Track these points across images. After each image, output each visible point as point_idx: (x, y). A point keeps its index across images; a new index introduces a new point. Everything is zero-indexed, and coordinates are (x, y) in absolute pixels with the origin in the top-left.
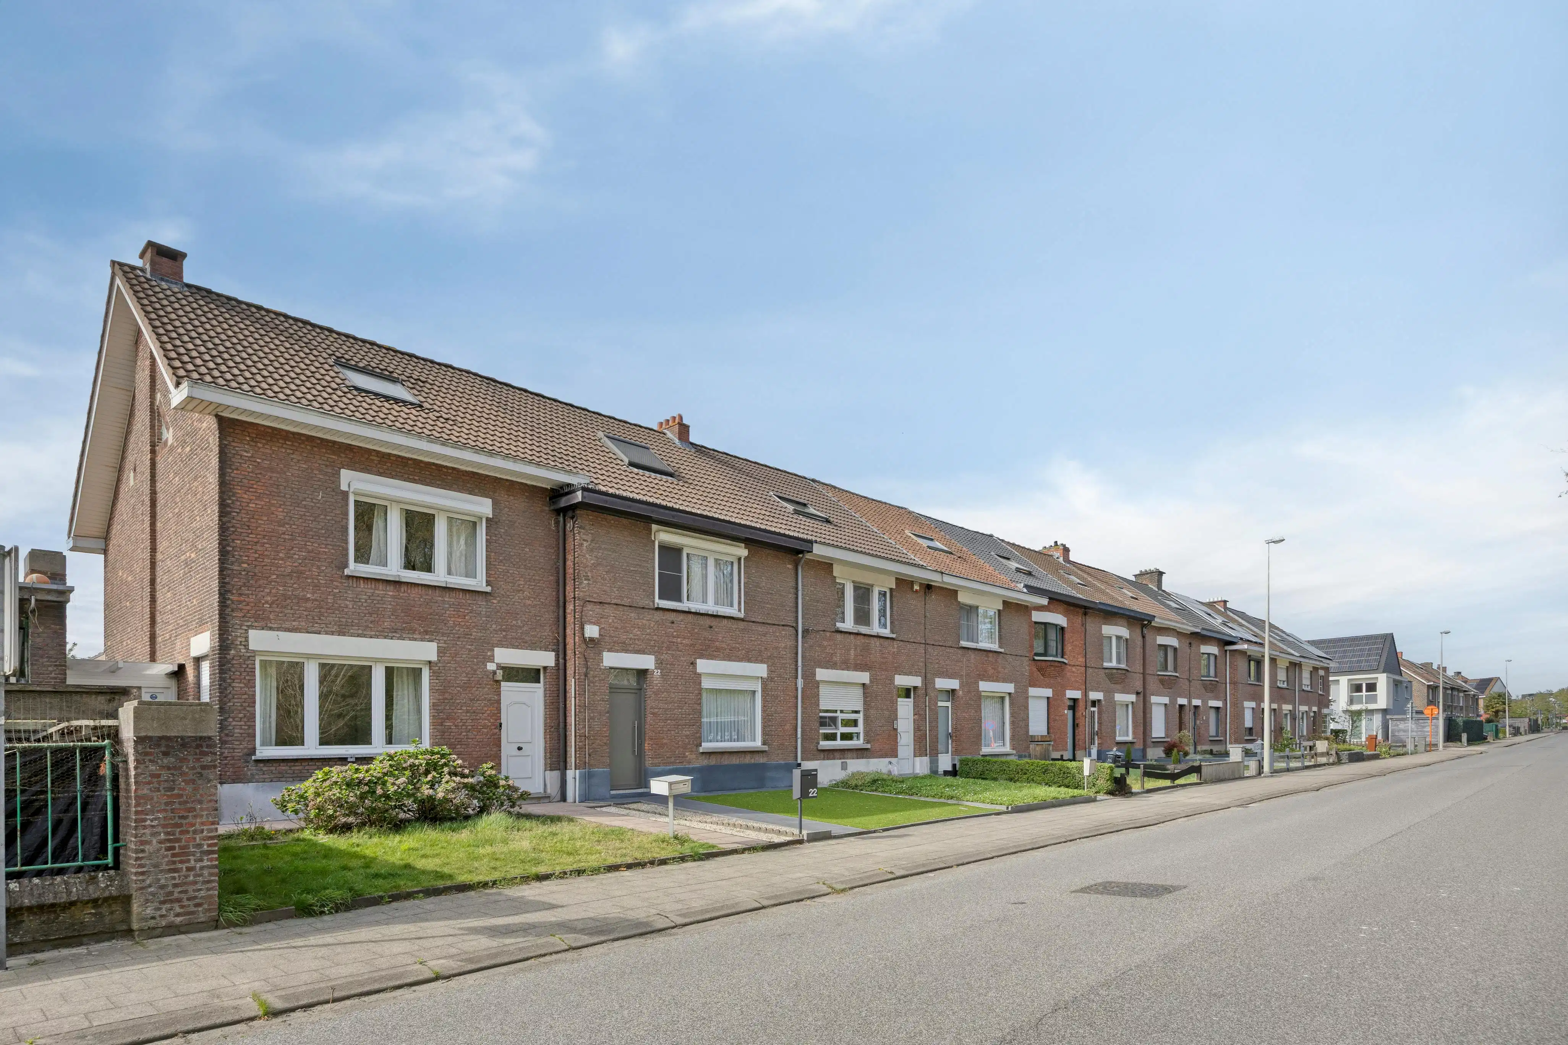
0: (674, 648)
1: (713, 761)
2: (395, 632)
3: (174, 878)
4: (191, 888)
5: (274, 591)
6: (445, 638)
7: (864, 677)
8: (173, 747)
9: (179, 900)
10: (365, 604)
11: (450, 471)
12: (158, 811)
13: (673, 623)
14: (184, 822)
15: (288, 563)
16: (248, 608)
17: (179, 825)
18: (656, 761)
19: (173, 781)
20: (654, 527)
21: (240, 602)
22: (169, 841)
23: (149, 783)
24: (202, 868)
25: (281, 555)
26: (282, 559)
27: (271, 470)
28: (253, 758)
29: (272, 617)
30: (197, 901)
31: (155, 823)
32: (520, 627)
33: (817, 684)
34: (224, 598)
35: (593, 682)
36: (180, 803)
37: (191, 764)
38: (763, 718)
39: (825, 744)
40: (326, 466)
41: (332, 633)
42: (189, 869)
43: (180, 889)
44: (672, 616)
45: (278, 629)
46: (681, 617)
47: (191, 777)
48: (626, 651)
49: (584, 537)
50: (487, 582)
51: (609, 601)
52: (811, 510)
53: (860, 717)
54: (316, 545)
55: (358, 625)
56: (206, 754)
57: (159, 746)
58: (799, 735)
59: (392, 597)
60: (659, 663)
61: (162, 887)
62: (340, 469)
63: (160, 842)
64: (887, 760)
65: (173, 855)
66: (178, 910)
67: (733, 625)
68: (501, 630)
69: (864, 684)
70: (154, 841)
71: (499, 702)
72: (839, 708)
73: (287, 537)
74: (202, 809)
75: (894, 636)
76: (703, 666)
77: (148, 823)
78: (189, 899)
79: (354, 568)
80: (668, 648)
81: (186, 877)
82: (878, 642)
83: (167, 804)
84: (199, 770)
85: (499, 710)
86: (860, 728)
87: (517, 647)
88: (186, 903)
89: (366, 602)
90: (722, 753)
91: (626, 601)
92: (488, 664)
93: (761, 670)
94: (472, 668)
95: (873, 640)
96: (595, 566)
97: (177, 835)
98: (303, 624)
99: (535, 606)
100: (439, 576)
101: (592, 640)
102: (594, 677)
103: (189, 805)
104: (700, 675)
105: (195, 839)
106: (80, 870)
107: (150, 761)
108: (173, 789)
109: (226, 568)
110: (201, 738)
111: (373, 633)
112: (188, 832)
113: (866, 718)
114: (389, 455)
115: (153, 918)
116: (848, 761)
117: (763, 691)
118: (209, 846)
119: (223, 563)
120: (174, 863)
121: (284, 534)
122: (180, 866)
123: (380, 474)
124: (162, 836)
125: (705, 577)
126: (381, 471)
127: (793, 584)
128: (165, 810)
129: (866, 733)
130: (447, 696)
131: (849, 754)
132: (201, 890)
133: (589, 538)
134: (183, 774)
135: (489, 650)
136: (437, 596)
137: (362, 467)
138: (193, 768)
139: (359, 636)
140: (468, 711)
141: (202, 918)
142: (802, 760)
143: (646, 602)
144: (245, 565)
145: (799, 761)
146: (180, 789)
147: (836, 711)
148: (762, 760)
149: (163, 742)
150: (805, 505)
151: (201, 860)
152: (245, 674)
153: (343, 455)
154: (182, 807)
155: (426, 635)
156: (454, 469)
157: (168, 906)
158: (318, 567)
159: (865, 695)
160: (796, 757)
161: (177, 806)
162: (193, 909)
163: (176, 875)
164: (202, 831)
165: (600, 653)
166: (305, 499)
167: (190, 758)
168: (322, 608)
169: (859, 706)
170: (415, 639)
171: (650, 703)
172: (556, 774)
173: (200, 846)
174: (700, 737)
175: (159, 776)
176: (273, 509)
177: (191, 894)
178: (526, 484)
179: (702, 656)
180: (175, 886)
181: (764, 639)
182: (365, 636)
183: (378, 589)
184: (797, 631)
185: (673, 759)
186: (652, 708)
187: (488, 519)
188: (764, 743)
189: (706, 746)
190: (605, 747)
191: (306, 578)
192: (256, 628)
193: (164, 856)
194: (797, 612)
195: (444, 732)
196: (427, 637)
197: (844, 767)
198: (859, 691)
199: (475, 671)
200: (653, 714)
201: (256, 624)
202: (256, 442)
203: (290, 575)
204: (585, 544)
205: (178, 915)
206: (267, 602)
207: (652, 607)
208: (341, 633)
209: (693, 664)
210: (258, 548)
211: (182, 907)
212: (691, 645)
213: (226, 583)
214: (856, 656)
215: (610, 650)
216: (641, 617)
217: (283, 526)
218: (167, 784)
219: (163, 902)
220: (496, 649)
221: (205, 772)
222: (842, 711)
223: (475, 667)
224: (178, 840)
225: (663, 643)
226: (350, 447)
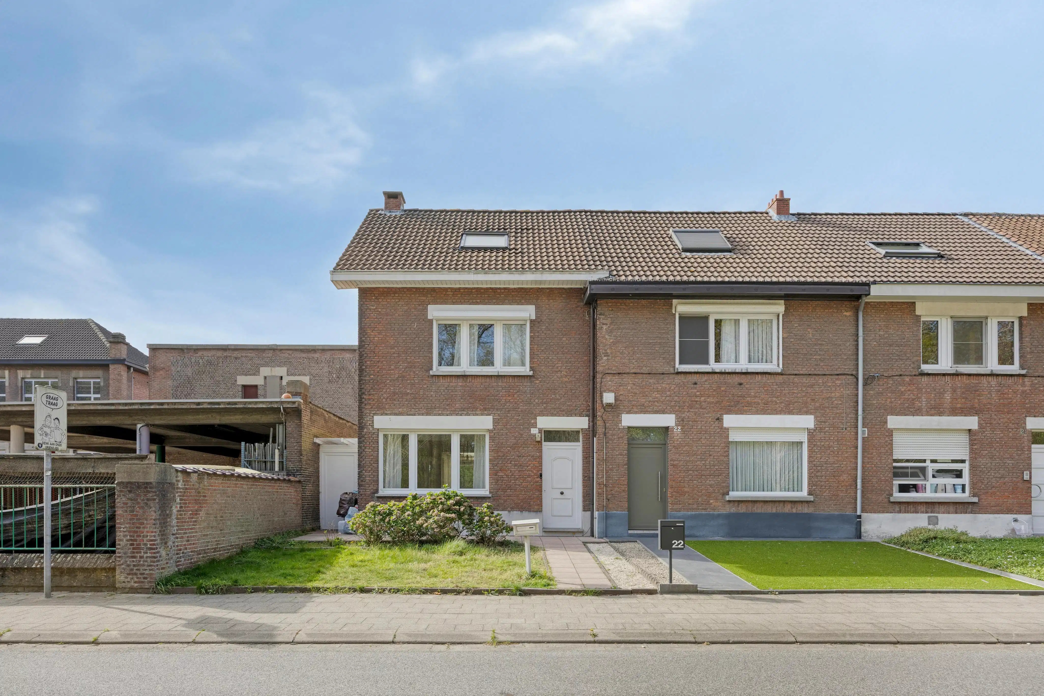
0: (697, 406)
1: (742, 509)
2: (463, 410)
3: (133, 561)
4: (142, 568)
5: (388, 390)
6: (499, 412)
7: (972, 422)
8: (133, 488)
9: (136, 574)
10: (443, 393)
11: (503, 291)
12: (127, 523)
13: (696, 384)
14: (138, 530)
15: (396, 372)
16: (374, 402)
17: (137, 532)
18: (675, 507)
19: (133, 507)
20: (675, 301)
21: (369, 399)
22: (131, 540)
23: (122, 507)
24: (147, 557)
25: (392, 367)
26: (393, 370)
27: (387, 315)
28: (376, 495)
29: (387, 407)
30: (145, 576)
31: (125, 530)
32: (558, 399)
33: (890, 433)
34: (361, 398)
35: (611, 440)
36: (137, 519)
37: (142, 498)
38: (809, 469)
39: (898, 496)
40: (419, 305)
41: (423, 415)
42: (141, 557)
43: (136, 568)
44: (695, 378)
45: (390, 414)
46: (705, 377)
47: (142, 505)
48: (645, 412)
49: (605, 321)
50: (531, 367)
51: (628, 371)
52: (924, 249)
53: (966, 468)
54: (413, 358)
55: (439, 407)
56: (149, 492)
57: (127, 487)
58: (859, 486)
59: (461, 386)
60: (680, 421)
61: (128, 566)
62: (427, 305)
63: (127, 540)
64: (1010, 517)
65: (134, 549)
66: (136, 580)
67: (770, 380)
68: (542, 403)
69: (970, 430)
70: (125, 540)
71: (540, 457)
72: (929, 457)
73: (395, 355)
74: (147, 524)
75: (1024, 372)
76: (729, 420)
77: (122, 529)
78: (141, 574)
79: (437, 369)
80: (691, 407)
81: (140, 561)
82: (993, 381)
83: (130, 519)
84: (146, 501)
85: (541, 464)
86: (966, 479)
87: (555, 415)
88: (139, 576)
89: (444, 391)
90: (754, 502)
91: (645, 370)
92: (532, 429)
93: (808, 421)
94: (519, 433)
95: (984, 380)
96: (614, 343)
97: (135, 538)
98: (405, 409)
99: (571, 382)
100: (498, 368)
101: (609, 405)
102: (613, 435)
103: (141, 521)
104: (727, 429)
105: (143, 540)
106: (106, 552)
107: (123, 495)
108: (133, 511)
109: (362, 379)
110: (147, 483)
111: (448, 412)
112: (140, 536)
113: (973, 468)
114: (460, 289)
115: (124, 582)
116: (940, 516)
117: (809, 442)
118: (151, 545)
119: (360, 377)
120: (134, 553)
121: (394, 353)
122: (136, 555)
123: (454, 303)
124: (128, 537)
125: (737, 338)
126: (454, 301)
127: (852, 330)
128: (130, 523)
129: (973, 485)
130: (500, 454)
131: (942, 508)
132: (146, 570)
133: (608, 321)
134: (139, 503)
135: (532, 419)
136: (493, 383)
137: (441, 300)
138: (143, 500)
139: (439, 415)
140: (515, 465)
141: (147, 586)
142: (863, 510)
143: (667, 369)
144: (372, 376)
145: (858, 513)
146: (137, 512)
147: (924, 461)
148: (806, 510)
149: (129, 485)
150: (918, 245)
151: (147, 553)
152: (372, 443)
153: (429, 296)
154: (138, 522)
155: (485, 411)
156: (505, 289)
157: (131, 576)
158: (414, 372)
159: (972, 443)
160: (856, 508)
161: (135, 521)
162: (143, 580)
163: (135, 560)
164: (147, 536)
165: (619, 416)
166: (406, 330)
167: (142, 494)
168: (417, 398)
169: (964, 454)
170: (477, 415)
171: (671, 455)
172: (589, 513)
173: (146, 544)
174: (728, 487)
175: (127, 504)
176: (388, 339)
177: (142, 571)
178: (563, 288)
179: (729, 412)
180: (134, 566)
181: (810, 390)
182: (443, 415)
183: (452, 382)
184: (857, 379)
185: (695, 506)
186: (672, 460)
187: (531, 321)
188: (810, 493)
189: (734, 495)
190: (624, 494)
191: (407, 380)
192: (377, 414)
193: (129, 549)
194: (857, 360)
195: (498, 480)
196: (486, 412)
197: (933, 521)
198: (964, 439)
199: (522, 435)
200: (673, 465)
201: (378, 412)
202: (378, 299)
203: (397, 379)
204: (605, 327)
205: (135, 582)
206: (384, 398)
207: (672, 371)
208: (428, 414)
209: (719, 419)
210: (379, 364)
211: (138, 578)
212: (717, 402)
213: (363, 388)
214: (953, 399)
215: (629, 412)
216: (661, 382)
217: (394, 349)
218: (130, 509)
219: (129, 574)
220: (538, 418)
221: (149, 502)
222: (933, 461)
223: (521, 432)
224: (136, 540)
225: (684, 402)
226: (433, 289)
